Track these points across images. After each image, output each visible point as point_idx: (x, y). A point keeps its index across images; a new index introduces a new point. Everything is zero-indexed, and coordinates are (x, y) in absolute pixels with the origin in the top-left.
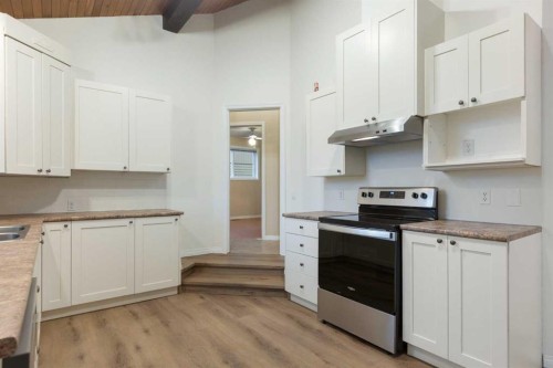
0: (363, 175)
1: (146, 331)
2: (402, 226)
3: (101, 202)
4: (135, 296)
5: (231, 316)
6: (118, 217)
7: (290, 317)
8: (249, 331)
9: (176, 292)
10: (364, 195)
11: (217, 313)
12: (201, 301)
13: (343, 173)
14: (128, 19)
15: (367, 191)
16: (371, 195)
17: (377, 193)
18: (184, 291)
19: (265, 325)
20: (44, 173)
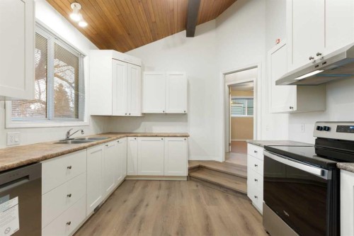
0: (323, 110)
1: (157, 197)
2: (340, 165)
3: (158, 128)
4: (163, 176)
5: (205, 203)
6: (156, 136)
7: (243, 217)
8: (207, 217)
9: (186, 179)
10: (319, 128)
11: (198, 199)
12: (195, 188)
13: (295, 109)
14: (170, 37)
15: (322, 125)
16: (327, 129)
17: (334, 127)
18: (190, 179)
19: (220, 218)
20: (128, 115)
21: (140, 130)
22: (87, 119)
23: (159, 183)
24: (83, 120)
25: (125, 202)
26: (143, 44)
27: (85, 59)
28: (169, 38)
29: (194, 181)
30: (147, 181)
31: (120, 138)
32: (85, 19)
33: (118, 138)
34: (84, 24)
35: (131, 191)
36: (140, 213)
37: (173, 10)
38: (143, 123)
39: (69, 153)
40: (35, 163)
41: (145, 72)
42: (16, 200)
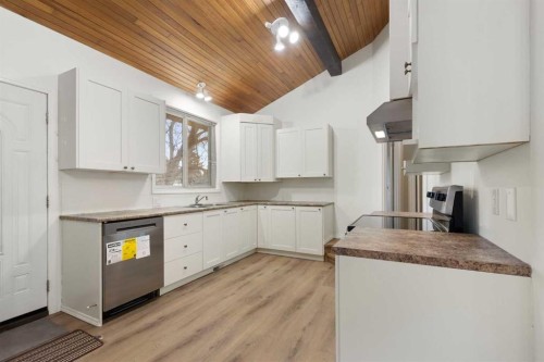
4: (295, 253)
6: (287, 205)
9: (322, 259)
21: (278, 198)
22: (218, 187)
24: (214, 187)
26: (280, 96)
27: (217, 127)
28: (311, 82)
31: (245, 205)
32: (209, 94)
33: (242, 206)
34: (208, 99)
36: (248, 279)
37: (301, 56)
39: (185, 213)
40: (160, 216)
41: (278, 131)
42: (148, 237)
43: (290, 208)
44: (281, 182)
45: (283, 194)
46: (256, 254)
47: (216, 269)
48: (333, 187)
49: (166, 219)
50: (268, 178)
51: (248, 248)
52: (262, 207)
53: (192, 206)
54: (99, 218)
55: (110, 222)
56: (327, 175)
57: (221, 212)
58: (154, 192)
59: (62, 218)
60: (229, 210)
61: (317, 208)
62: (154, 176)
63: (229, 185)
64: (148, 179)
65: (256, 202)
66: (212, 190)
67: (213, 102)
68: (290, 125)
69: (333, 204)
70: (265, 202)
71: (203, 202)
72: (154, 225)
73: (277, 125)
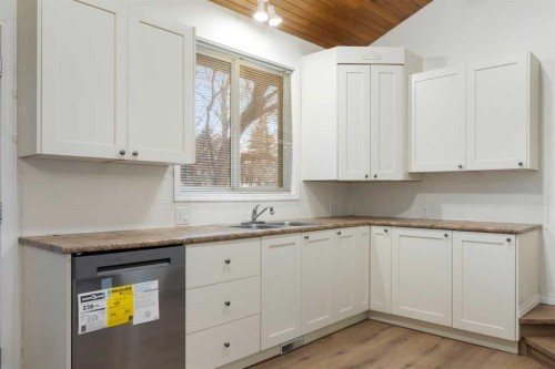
6: (432, 228)
9: (515, 350)
18: (528, 354)
20: (372, 179)
21: (413, 213)
22: (296, 188)
23: (437, 340)
24: (289, 191)
25: (340, 353)
27: (294, 77)
29: (536, 358)
30: (410, 331)
31: (346, 226)
33: (338, 227)
35: (364, 341)
38: (419, 197)
39: (227, 238)
40: (181, 244)
41: (415, 77)
42: (155, 284)
43: (441, 234)
44: (420, 181)
45: (423, 204)
46: (367, 323)
47: (288, 349)
48: (539, 190)
49: (190, 251)
50: (393, 173)
51: (350, 310)
52: (380, 230)
53: (246, 225)
54: (65, 245)
55: (86, 253)
56: (527, 165)
57: (298, 238)
58: (178, 198)
59: (22, 241)
60: (313, 236)
61: (503, 238)
62: (178, 169)
63: (317, 186)
64: (168, 175)
65: (368, 220)
66: (283, 196)
67: (285, 28)
68: (439, 62)
69: (540, 228)
70: (387, 221)
71: (266, 217)
72: (168, 260)
73: (413, 64)
